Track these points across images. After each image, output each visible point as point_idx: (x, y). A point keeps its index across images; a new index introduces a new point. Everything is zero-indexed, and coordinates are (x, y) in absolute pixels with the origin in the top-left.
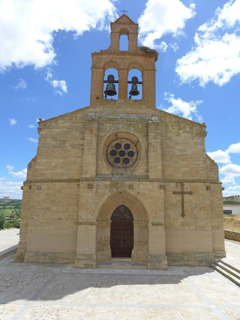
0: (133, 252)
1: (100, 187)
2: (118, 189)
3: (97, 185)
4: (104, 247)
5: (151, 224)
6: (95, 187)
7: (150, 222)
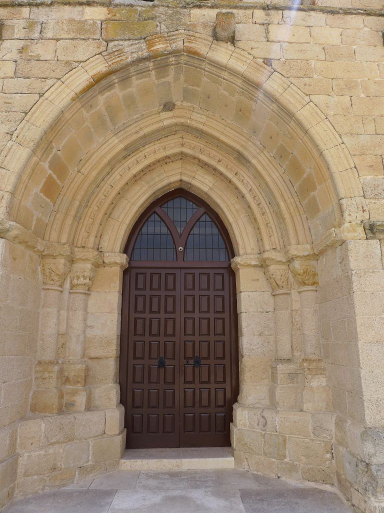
0: (242, 417)
1: (49, 34)
2: (150, 44)
3: (31, 25)
4: (74, 393)
5: (360, 230)
6: (19, 33)
7: (353, 217)
